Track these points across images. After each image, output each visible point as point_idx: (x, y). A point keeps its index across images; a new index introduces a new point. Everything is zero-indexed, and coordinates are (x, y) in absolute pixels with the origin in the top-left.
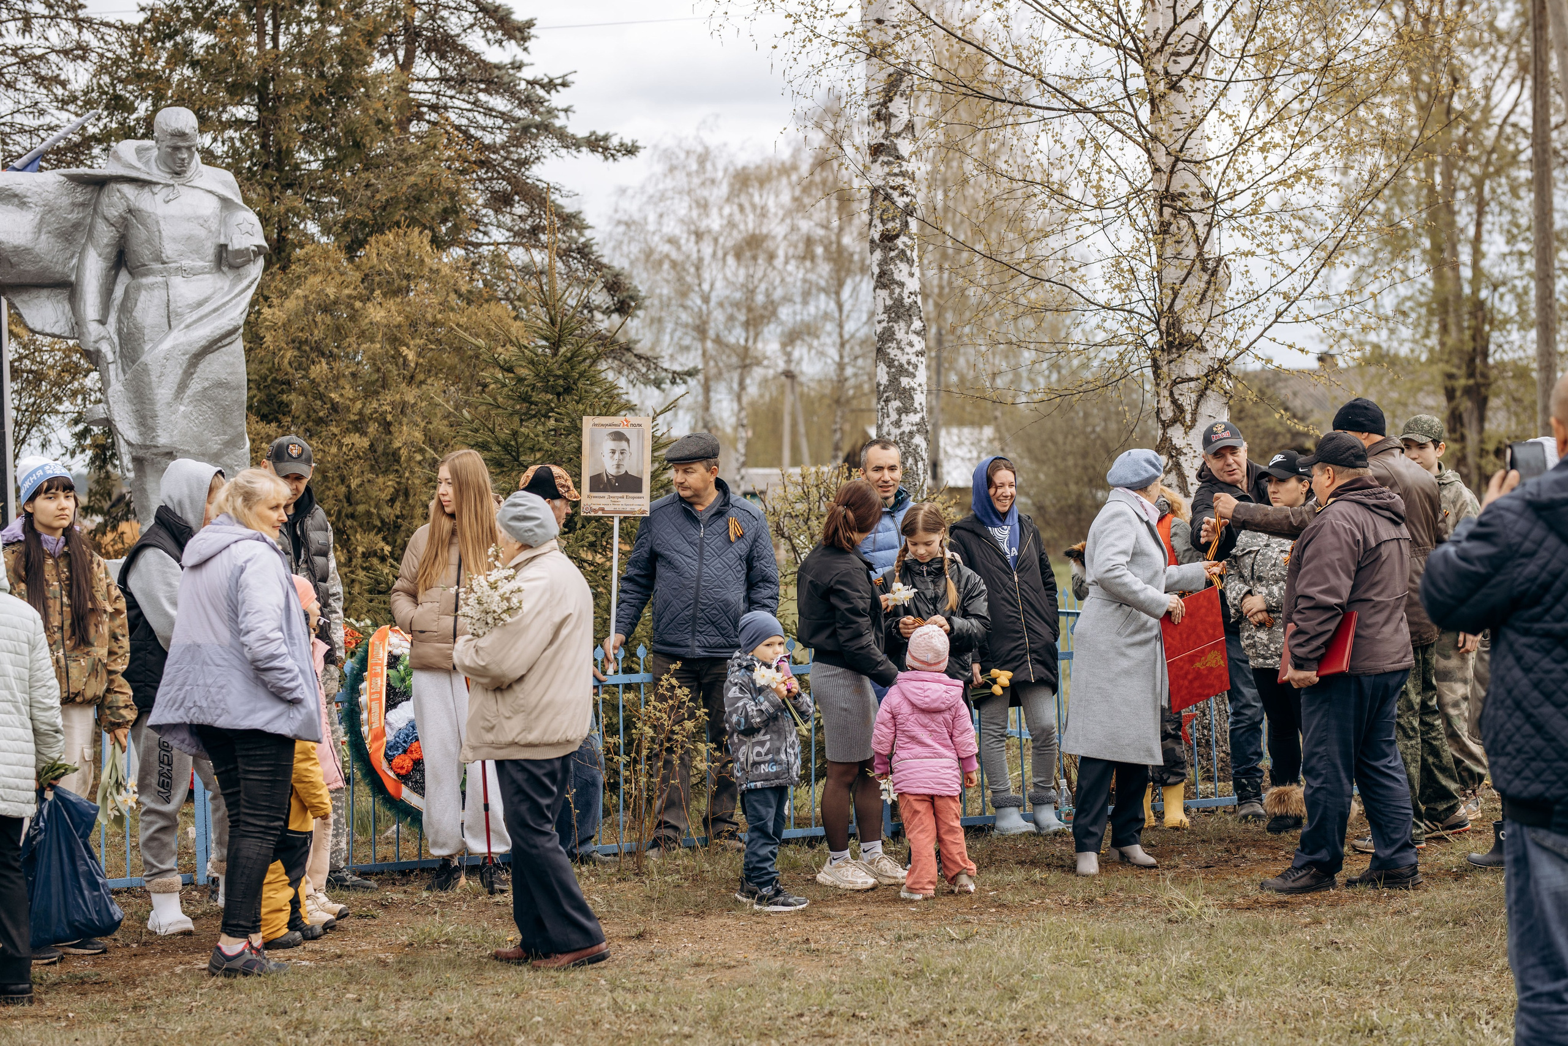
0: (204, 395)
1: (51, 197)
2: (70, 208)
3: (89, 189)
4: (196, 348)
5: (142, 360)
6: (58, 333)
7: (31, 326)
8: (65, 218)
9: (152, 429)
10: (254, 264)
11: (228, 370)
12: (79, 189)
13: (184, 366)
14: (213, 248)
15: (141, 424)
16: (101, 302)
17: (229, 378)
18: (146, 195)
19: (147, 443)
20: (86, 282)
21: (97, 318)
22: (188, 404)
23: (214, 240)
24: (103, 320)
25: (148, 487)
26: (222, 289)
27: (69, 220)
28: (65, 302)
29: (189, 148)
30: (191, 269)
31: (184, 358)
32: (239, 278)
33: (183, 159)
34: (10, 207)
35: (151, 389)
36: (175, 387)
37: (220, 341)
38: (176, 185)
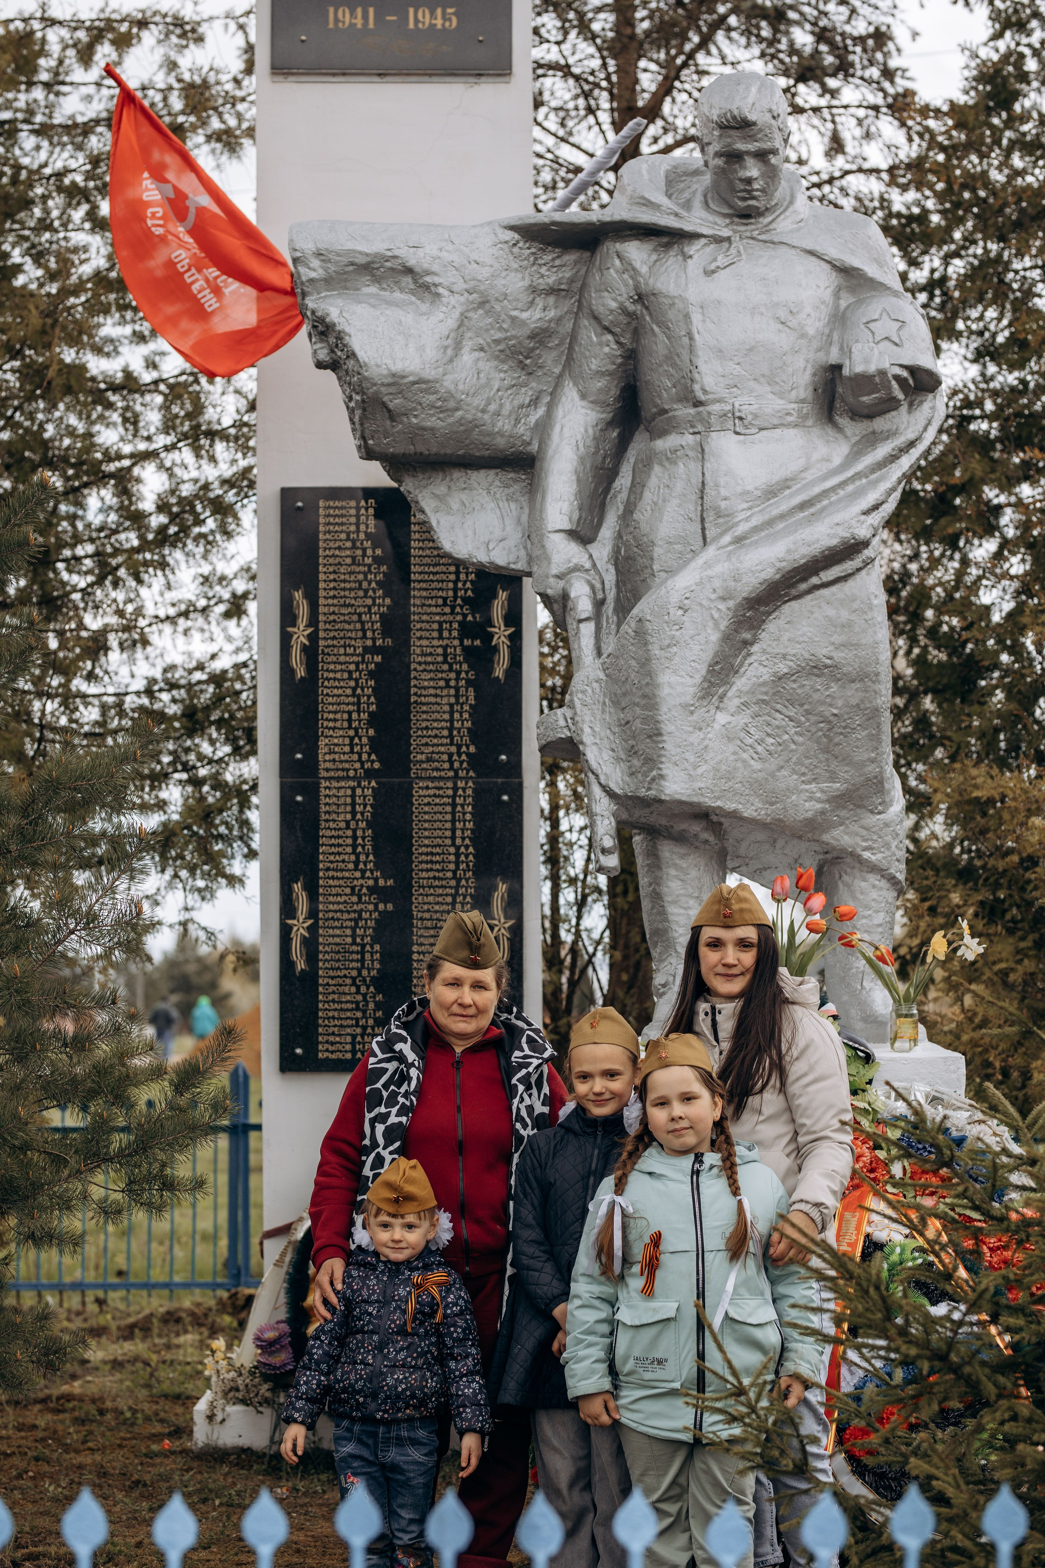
0: (778, 692)
4: (751, 584)
5: (635, 612)
6: (501, 561)
7: (447, 546)
8: (514, 319)
9: (651, 761)
10: (910, 412)
11: (837, 639)
12: (548, 257)
13: (724, 624)
14: (809, 371)
15: (632, 752)
16: (579, 493)
17: (838, 656)
18: (672, 260)
19: (642, 793)
20: (550, 452)
21: (567, 526)
22: (739, 709)
23: (811, 356)
24: (585, 532)
25: (664, 890)
26: (828, 460)
27: (523, 323)
28: (524, 500)
29: (762, 156)
30: (756, 416)
31: (722, 606)
32: (872, 440)
33: (749, 181)
34: (398, 295)
35: (650, 674)
36: (703, 670)
37: (816, 573)
38: (736, 238)
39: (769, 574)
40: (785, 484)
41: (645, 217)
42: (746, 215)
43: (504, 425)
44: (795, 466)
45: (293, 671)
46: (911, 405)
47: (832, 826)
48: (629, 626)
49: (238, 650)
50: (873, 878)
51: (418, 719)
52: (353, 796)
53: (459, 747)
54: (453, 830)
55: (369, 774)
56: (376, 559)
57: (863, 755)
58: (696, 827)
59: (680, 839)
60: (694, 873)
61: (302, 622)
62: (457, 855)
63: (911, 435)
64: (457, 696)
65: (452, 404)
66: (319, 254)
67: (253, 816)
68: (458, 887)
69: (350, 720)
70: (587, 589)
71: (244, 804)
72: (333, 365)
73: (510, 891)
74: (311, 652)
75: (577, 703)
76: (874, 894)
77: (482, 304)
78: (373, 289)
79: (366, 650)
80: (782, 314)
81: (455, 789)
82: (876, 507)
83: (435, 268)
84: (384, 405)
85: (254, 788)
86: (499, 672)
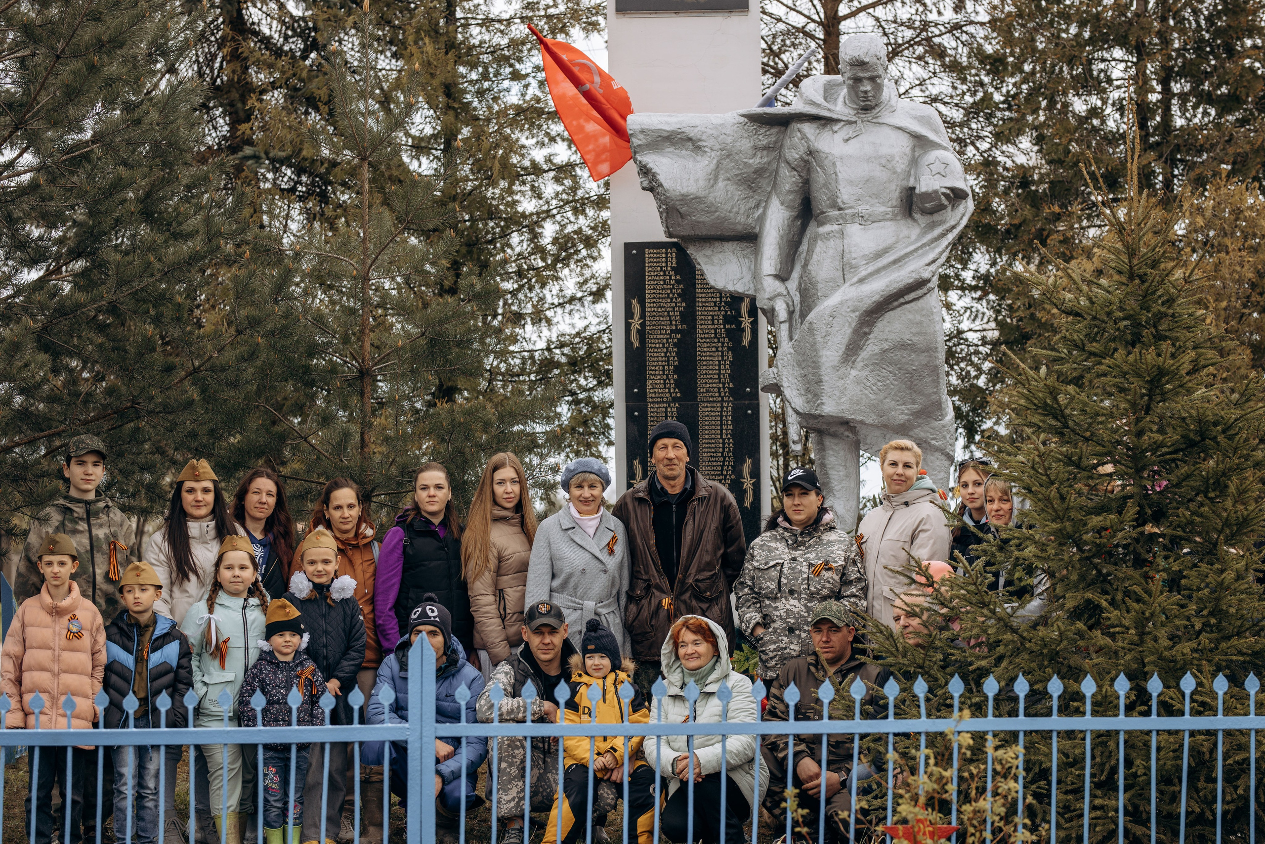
0: (883, 358)
1: (729, 140)
2: (751, 152)
3: (774, 130)
4: (867, 303)
5: (808, 318)
6: (741, 290)
7: (712, 283)
8: (745, 163)
9: (817, 396)
10: (952, 210)
11: (914, 330)
12: (762, 131)
13: (854, 324)
14: (898, 191)
15: (808, 390)
16: (780, 255)
17: (915, 339)
18: (826, 134)
19: (813, 412)
20: (765, 234)
21: (774, 273)
22: (863, 368)
23: (899, 183)
24: (784, 275)
25: (827, 462)
26: (909, 237)
27: (750, 165)
28: (752, 257)
29: (872, 79)
30: (870, 215)
31: (853, 315)
32: (932, 226)
33: (866, 92)
34: (684, 152)
35: (816, 351)
36: (843, 348)
37: (902, 296)
38: (859, 122)
39: (877, 298)
40: (885, 251)
41: (813, 110)
42: (866, 109)
43: (741, 218)
44: (890, 241)
45: (632, 344)
46: (953, 207)
47: (914, 427)
48: (805, 326)
49: (599, 323)
50: (937, 454)
51: (701, 369)
52: (666, 412)
53: (724, 384)
54: (721, 430)
55: (675, 400)
56: (677, 281)
57: (930, 390)
58: (841, 429)
59: (834, 435)
60: (842, 453)
61: (637, 316)
62: (724, 443)
63: (953, 223)
64: (722, 356)
65: (713, 209)
66: (642, 131)
67: (610, 421)
68: (724, 461)
69: (664, 370)
70: (784, 306)
71: (606, 414)
72: (651, 189)
73: (753, 463)
74: (642, 333)
75: (780, 366)
76: (938, 463)
77: (728, 156)
78: (671, 149)
79: (672, 331)
80: (883, 161)
81: (722, 407)
82: (934, 261)
83: (704, 137)
84: (678, 210)
85: (611, 406)
86: (745, 342)
